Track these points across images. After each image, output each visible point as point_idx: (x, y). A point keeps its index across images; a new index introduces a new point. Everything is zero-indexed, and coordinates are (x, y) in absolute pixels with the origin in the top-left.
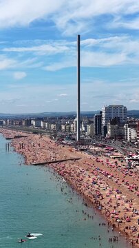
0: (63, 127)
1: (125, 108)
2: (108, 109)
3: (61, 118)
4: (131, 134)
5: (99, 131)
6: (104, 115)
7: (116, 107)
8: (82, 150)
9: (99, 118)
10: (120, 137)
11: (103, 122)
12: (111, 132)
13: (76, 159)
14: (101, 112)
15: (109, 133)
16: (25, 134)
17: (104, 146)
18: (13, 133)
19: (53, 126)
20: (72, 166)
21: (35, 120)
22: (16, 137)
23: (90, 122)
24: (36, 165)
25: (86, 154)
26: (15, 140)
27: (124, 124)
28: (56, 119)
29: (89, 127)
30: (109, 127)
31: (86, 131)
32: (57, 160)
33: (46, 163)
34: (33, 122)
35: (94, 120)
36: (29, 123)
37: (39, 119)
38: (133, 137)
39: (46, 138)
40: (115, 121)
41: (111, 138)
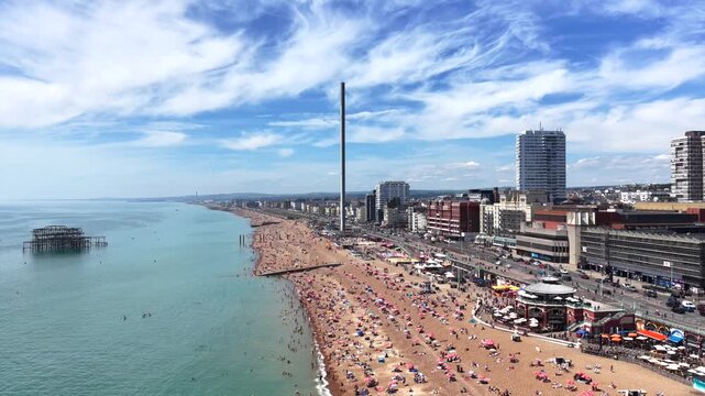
0: (327, 211)
1: (407, 186)
2: (385, 187)
3: (327, 199)
4: (419, 221)
5: (373, 215)
6: (378, 195)
7: (395, 184)
8: (345, 247)
9: (372, 198)
10: (401, 224)
11: (378, 205)
12: (389, 218)
13: (334, 266)
14: (375, 191)
15: (385, 219)
16: (279, 220)
17: (379, 240)
18: (264, 217)
19: (315, 209)
20: (327, 279)
21: (295, 202)
22: (264, 224)
23: (361, 205)
24: (268, 275)
25: (351, 255)
26: (262, 228)
27: (406, 207)
28: (321, 201)
29: (359, 210)
30: (386, 211)
31: (355, 215)
32: (305, 266)
33: (285, 273)
34: (293, 204)
35: (365, 201)
36: (288, 205)
37: (300, 200)
38: (420, 226)
39: (302, 226)
40: (394, 203)
41: (389, 226)
